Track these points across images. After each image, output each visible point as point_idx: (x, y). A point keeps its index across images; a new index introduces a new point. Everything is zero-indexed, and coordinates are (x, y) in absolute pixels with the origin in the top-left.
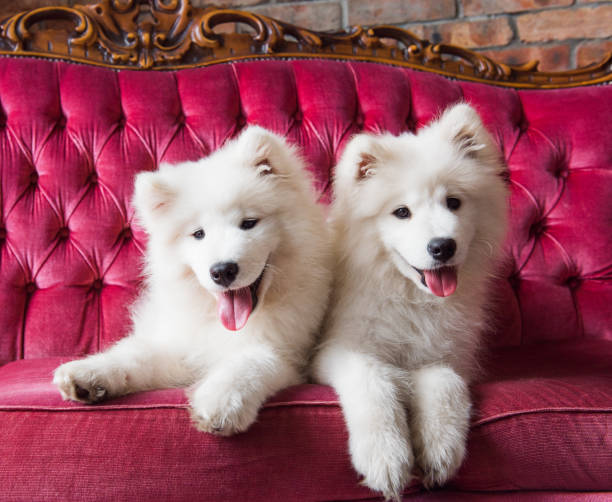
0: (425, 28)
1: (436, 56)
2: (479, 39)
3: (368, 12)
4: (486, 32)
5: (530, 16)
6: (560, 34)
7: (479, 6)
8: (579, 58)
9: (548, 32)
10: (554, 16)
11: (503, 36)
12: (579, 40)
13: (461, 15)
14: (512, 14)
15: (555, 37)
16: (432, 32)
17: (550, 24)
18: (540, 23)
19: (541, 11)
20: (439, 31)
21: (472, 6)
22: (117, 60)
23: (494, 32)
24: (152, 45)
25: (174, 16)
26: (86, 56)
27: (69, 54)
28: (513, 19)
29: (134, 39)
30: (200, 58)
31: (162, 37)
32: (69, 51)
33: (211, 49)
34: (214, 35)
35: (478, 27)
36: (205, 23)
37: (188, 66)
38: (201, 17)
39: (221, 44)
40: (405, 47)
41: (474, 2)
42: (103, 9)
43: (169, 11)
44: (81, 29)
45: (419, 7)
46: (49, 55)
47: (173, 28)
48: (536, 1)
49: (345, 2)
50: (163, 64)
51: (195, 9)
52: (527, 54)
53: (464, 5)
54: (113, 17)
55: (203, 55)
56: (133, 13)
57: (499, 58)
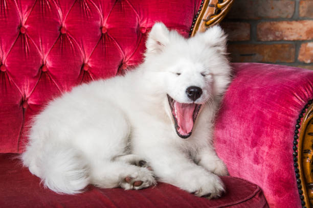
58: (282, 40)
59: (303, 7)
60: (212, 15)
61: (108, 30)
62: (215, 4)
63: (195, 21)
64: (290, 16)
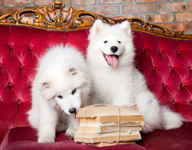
0: (147, 16)
1: (152, 28)
2: (164, 20)
3: (128, 9)
4: (166, 18)
5: (180, 13)
6: (189, 20)
7: (164, 9)
9: (185, 18)
10: (188, 14)
11: (171, 19)
13: (158, 12)
14: (174, 12)
15: (188, 21)
16: (149, 17)
17: (186, 16)
18: (183, 15)
19: (184, 12)
20: (151, 17)
21: (162, 9)
22: (49, 27)
23: (168, 18)
24: (60, 22)
25: (68, 13)
26: (39, 26)
27: (34, 25)
28: (174, 14)
29: (55, 20)
30: (75, 27)
31: (64, 20)
32: (34, 24)
33: (79, 24)
34: (80, 20)
35: (163, 16)
36: (78, 16)
37: (71, 30)
38: (76, 14)
39: (82, 23)
40: (141, 25)
41: (162, 8)
42: (45, 10)
43: (66, 11)
44: (37, 17)
45: (144, 9)
46: (27, 25)
47: (67, 17)
48: (182, 8)
49: (120, 6)
50: (64, 29)
51: (75, 11)
52: (179, 25)
53: (159, 9)
54: (48, 13)
55: (77, 26)
56: (55, 12)
57: (170, 26)
61: (174, 68)
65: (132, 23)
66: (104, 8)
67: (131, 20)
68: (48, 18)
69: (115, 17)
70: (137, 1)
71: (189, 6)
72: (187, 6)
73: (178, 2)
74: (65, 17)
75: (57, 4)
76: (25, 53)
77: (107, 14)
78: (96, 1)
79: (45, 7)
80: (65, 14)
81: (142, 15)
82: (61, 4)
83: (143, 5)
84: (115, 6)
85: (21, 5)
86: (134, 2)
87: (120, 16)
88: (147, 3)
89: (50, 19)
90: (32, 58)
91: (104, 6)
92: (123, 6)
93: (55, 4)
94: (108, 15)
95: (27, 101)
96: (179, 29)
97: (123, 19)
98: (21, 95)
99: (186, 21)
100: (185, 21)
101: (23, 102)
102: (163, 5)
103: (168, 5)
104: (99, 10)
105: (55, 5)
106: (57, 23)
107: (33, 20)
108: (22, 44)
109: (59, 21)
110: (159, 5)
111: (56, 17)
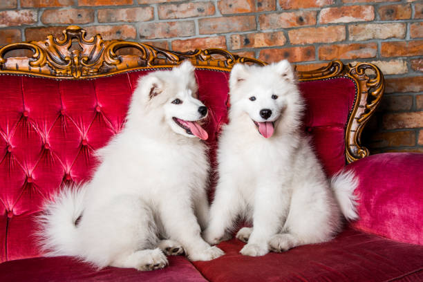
0: (241, 36)
2: (269, 42)
3: (210, 26)
4: (272, 38)
5: (295, 30)
6: (310, 41)
7: (268, 25)
8: (320, 53)
9: (304, 39)
10: (307, 31)
11: (281, 41)
12: (320, 44)
13: (259, 29)
14: (285, 29)
15: (308, 42)
16: (244, 38)
17: (305, 35)
18: (300, 34)
19: (300, 27)
20: (248, 38)
21: (265, 24)
22: (59, 74)
23: (276, 39)
24: (79, 64)
25: (92, 46)
26: (40, 72)
27: (30, 71)
28: (286, 32)
29: (68, 61)
30: (108, 71)
31: (86, 59)
32: (30, 69)
33: (115, 65)
34: (116, 56)
35: (268, 35)
36: (112, 50)
37: (101, 76)
38: (109, 46)
39: (120, 61)
40: (225, 59)
41: (266, 22)
42: (50, 44)
43: (90, 43)
44: (36, 55)
45: (237, 25)
46: (18, 73)
47: (92, 53)
48: (297, 22)
49: (196, 20)
50: (87, 75)
51: (105, 41)
52: (294, 50)
53: (261, 24)
54: (55, 48)
55: (110, 69)
56: (68, 45)
57: (280, 52)
58: (404, 128)
59: (419, 101)
60: (362, 115)
62: (364, 105)
63: (348, 120)
64: (409, 108)
65: (208, 57)
66: (168, 25)
67: (206, 52)
68: (57, 58)
69: (188, 40)
70: (223, 12)
71: (308, 19)
72: (306, 18)
73: (291, 12)
74: (87, 53)
75: (72, 31)
76: (13, 125)
77: (173, 36)
78: (153, 14)
79: (48, 37)
80: (87, 49)
81: (234, 36)
82: (79, 30)
83: (234, 18)
84: (187, 21)
85: (20, 25)
86: (218, 14)
87: (196, 39)
88: (239, 15)
89: (61, 58)
90: (28, 133)
91: (168, 21)
92: (199, 20)
93: (67, 31)
94: (176, 36)
95: (23, 211)
96: (295, 57)
97: (193, 51)
98: (12, 201)
99: (306, 44)
100: (303, 44)
101: (15, 213)
102: (266, 18)
103: (274, 17)
104: (160, 29)
105: (69, 33)
106: (75, 65)
107: (28, 61)
108: (8, 110)
109: (76, 60)
110: (260, 18)
111: (72, 53)
